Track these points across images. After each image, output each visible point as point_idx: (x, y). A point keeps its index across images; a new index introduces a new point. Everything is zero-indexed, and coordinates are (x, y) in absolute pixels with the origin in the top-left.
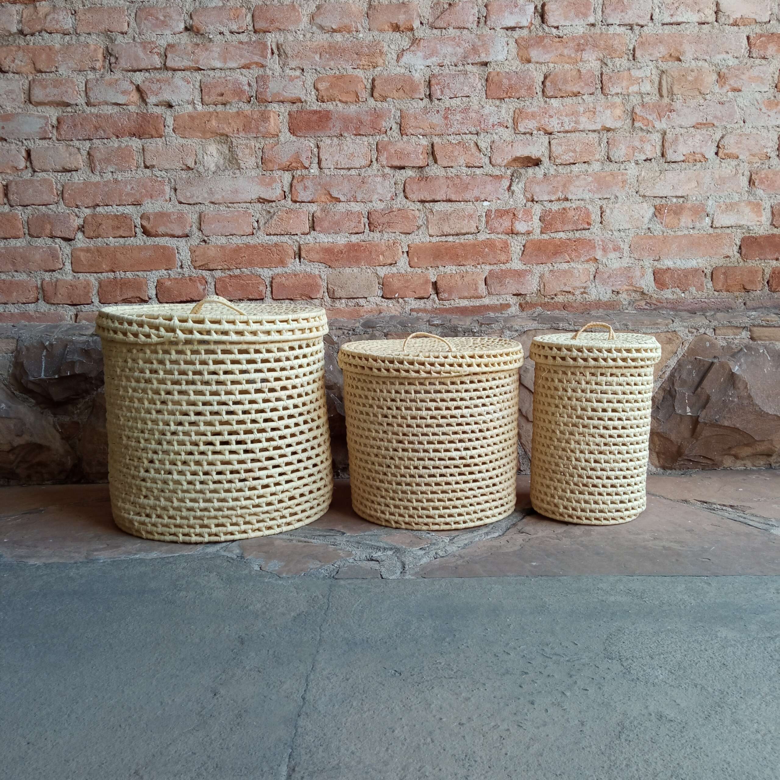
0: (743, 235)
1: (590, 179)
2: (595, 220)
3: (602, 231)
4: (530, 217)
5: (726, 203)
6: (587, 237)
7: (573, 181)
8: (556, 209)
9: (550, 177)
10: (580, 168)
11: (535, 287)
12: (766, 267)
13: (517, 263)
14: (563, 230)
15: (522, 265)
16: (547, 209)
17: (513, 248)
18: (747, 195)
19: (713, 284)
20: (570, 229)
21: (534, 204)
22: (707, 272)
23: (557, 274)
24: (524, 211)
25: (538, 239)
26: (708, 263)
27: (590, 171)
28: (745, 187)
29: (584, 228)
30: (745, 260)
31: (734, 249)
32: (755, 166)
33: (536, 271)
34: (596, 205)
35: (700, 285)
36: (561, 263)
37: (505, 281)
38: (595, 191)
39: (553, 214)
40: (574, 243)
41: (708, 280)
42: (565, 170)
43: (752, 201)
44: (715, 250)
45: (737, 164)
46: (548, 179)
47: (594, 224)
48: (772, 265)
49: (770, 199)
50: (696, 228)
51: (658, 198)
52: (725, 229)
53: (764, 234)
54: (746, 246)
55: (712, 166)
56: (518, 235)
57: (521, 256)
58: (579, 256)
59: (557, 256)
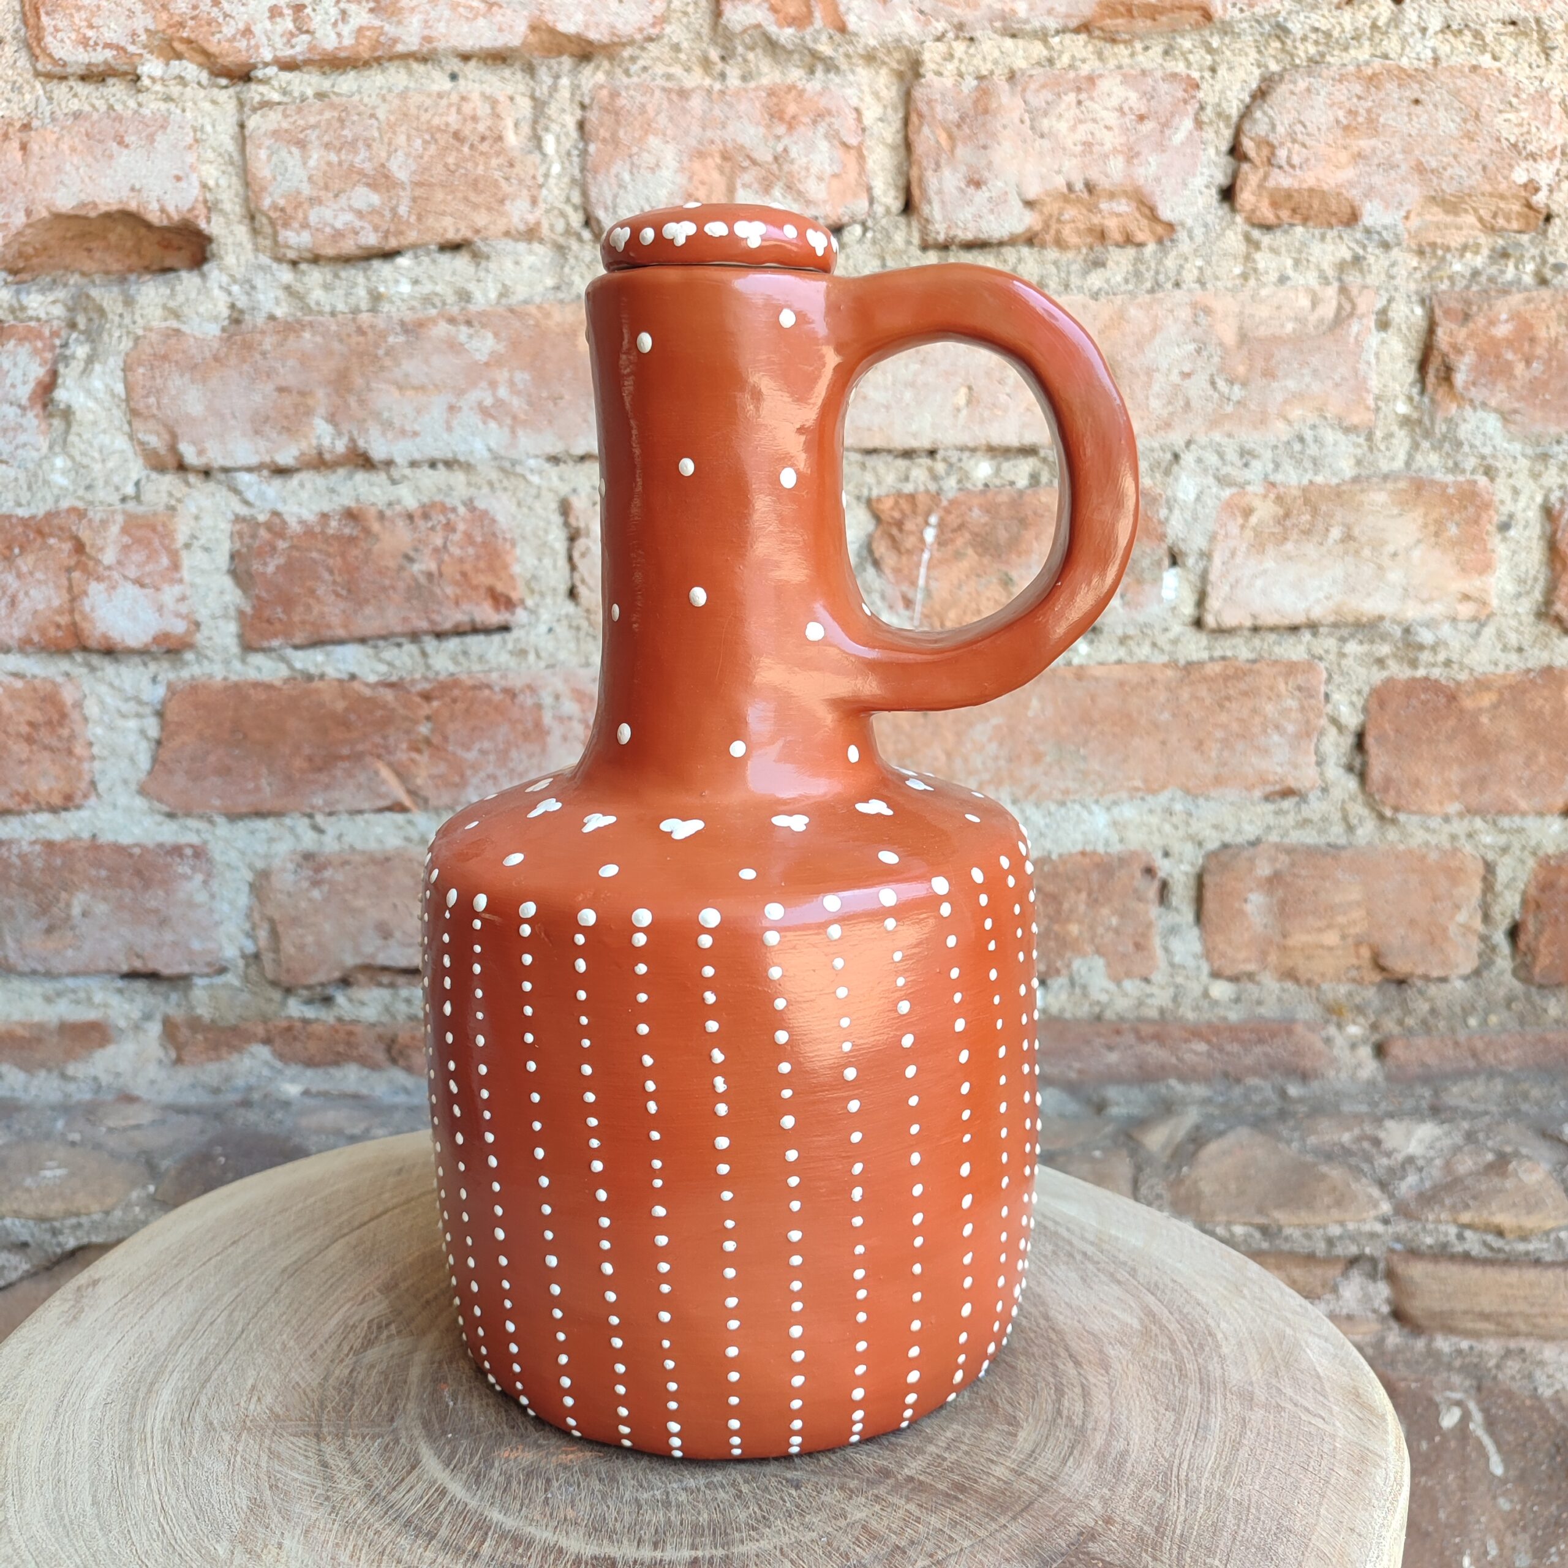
0: (1378, 676)
2: (534, 577)
3: (578, 640)
4: (165, 561)
5: (1282, 490)
6: (494, 676)
7: (387, 354)
8: (309, 515)
9: (263, 332)
10: (425, 281)
11: (231, 938)
12: (1505, 850)
13: (128, 810)
14: (358, 632)
15: (159, 818)
16: (262, 518)
17: (99, 731)
18: (1407, 443)
19: (1203, 940)
20: (398, 629)
21: (188, 484)
22: (1170, 875)
23: (340, 877)
24: (131, 525)
25: (225, 679)
26: (1176, 828)
27: (485, 294)
28: (1396, 397)
29: (473, 622)
30: (1388, 813)
31: (1322, 749)
32: (1457, 267)
33: (233, 857)
34: (534, 491)
35: (1131, 948)
36: (360, 812)
37: (68, 905)
38: (522, 416)
39: (292, 547)
40: (425, 705)
41: (1177, 919)
42: (340, 292)
43: (1433, 482)
44: (1213, 754)
45: (1348, 256)
46: (248, 346)
47: (530, 602)
48: (1539, 845)
49: (1539, 467)
50: (1106, 629)
51: (890, 458)
52: (1272, 637)
53: (1501, 670)
54: (1392, 734)
55: (1201, 269)
56: (117, 660)
57: (150, 773)
58: (457, 779)
59: (339, 773)
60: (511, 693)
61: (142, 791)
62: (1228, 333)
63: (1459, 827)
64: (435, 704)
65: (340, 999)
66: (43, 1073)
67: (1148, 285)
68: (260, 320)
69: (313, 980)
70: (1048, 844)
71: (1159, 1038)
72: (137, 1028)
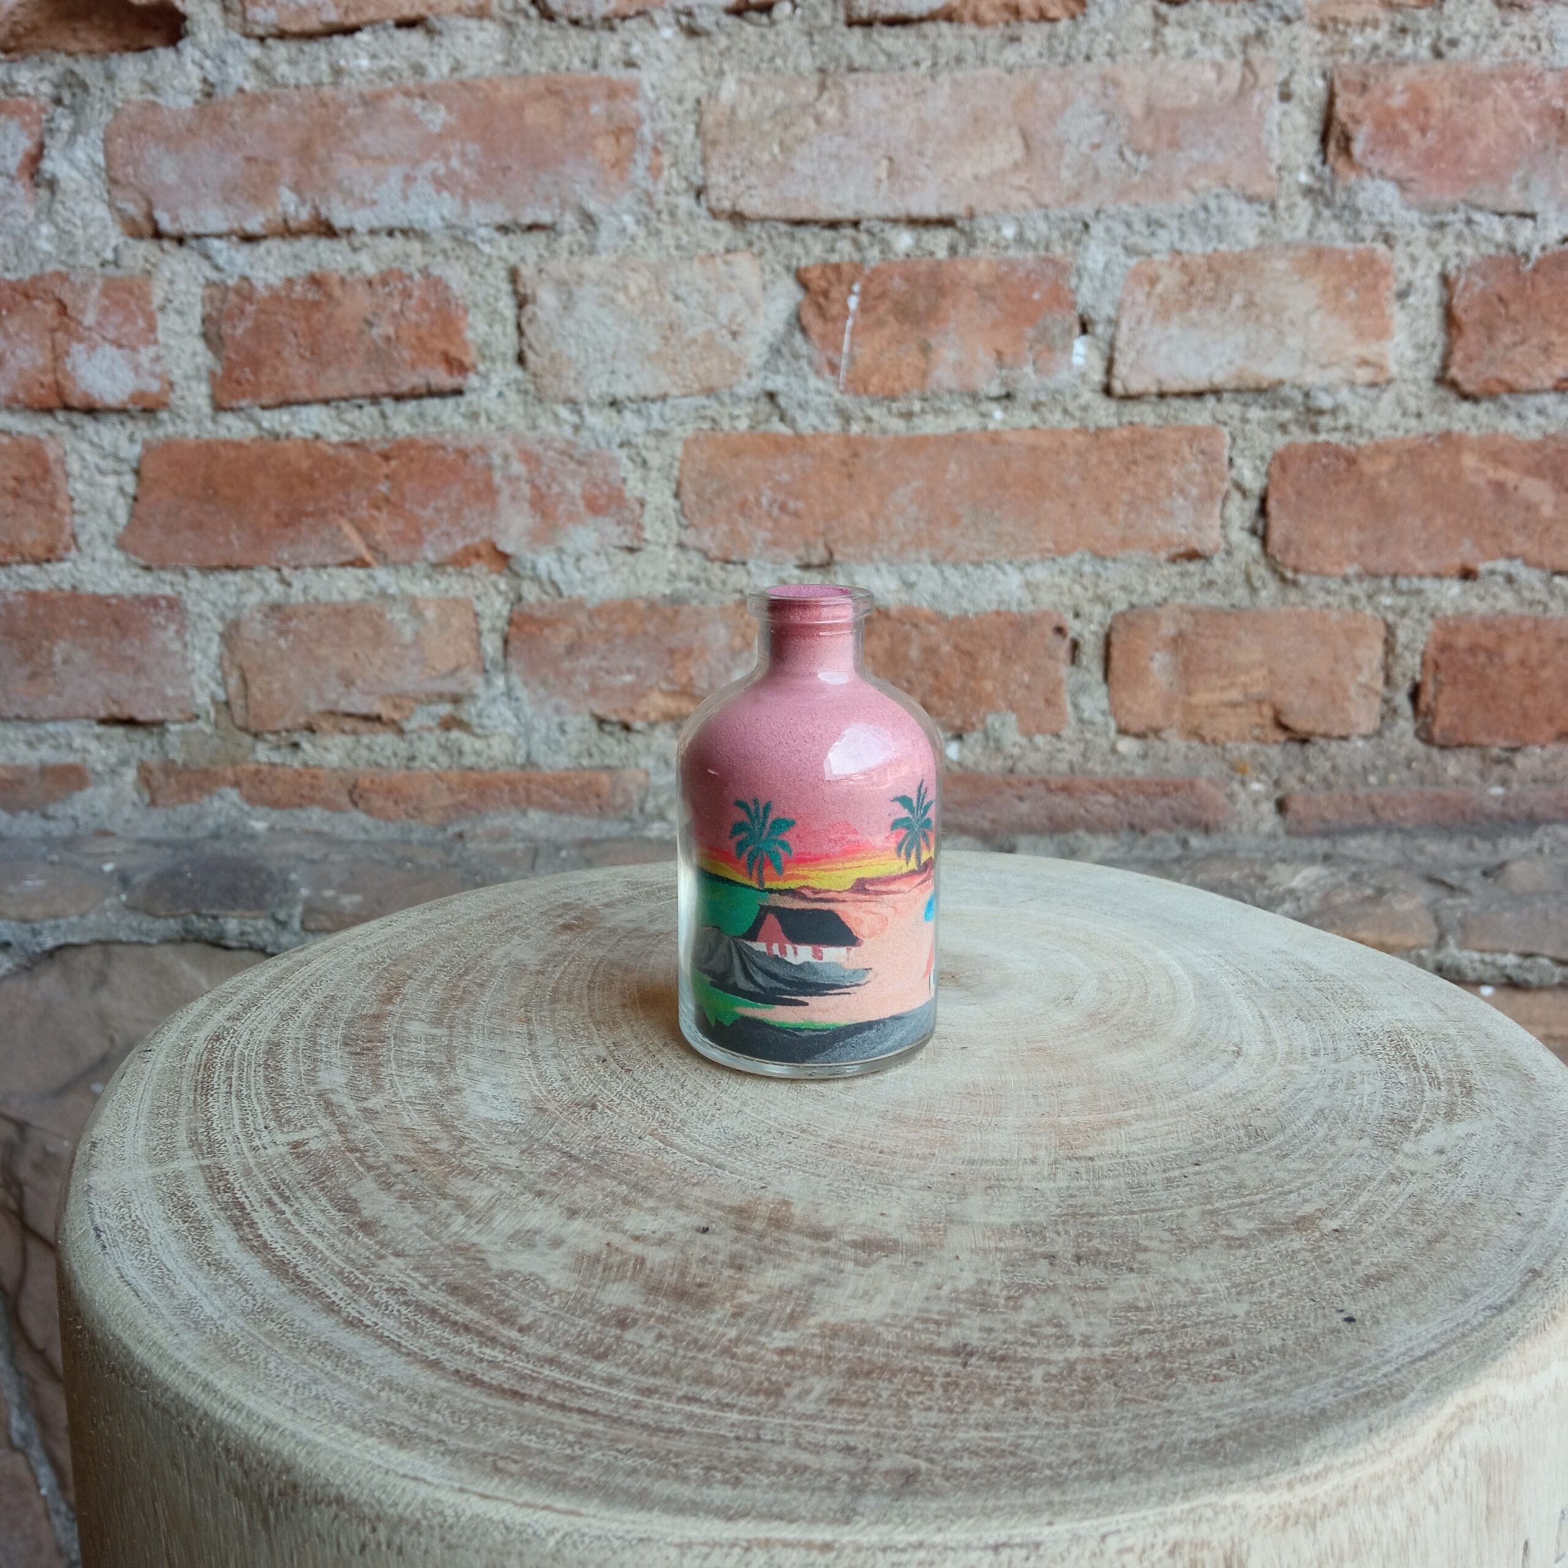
0: (1280, 441)
1: (437, 118)
2: (486, 343)
3: (525, 403)
4: (141, 323)
5: (1187, 258)
6: (448, 437)
7: (348, 124)
8: (275, 280)
9: (232, 105)
10: (382, 55)
11: (203, 685)
12: (1404, 613)
13: (107, 563)
14: (321, 394)
15: (135, 571)
16: (231, 282)
17: (80, 486)
18: (1310, 211)
19: (1110, 697)
20: (359, 391)
21: (162, 250)
22: (1081, 635)
23: (305, 628)
24: (111, 288)
25: (197, 437)
26: (1086, 589)
27: (439, 69)
28: (1298, 168)
29: (428, 385)
30: (1289, 575)
31: (1228, 513)
32: (1357, 40)
33: (205, 607)
34: (484, 260)
35: (1042, 704)
36: (325, 566)
37: (51, 653)
38: (473, 186)
39: (261, 311)
40: (384, 464)
41: (1088, 677)
42: (304, 66)
43: (1332, 250)
44: (1121, 517)
45: (1252, 30)
46: (219, 118)
47: (482, 368)
48: (1437, 607)
49: (1436, 235)
50: (1019, 395)
51: (816, 229)
52: (1177, 403)
53: (1400, 433)
54: (1293, 498)
55: (1110, 43)
56: (96, 419)
57: (128, 528)
58: (413, 536)
59: (304, 529)
60: (463, 454)
61: (121, 545)
62: (1136, 107)
63: (1358, 589)
64: (393, 463)
65: (306, 745)
66: (24, 814)
67: (1061, 59)
68: (230, 92)
69: (279, 726)
70: (965, 605)
71: (1066, 789)
72: (113, 771)
